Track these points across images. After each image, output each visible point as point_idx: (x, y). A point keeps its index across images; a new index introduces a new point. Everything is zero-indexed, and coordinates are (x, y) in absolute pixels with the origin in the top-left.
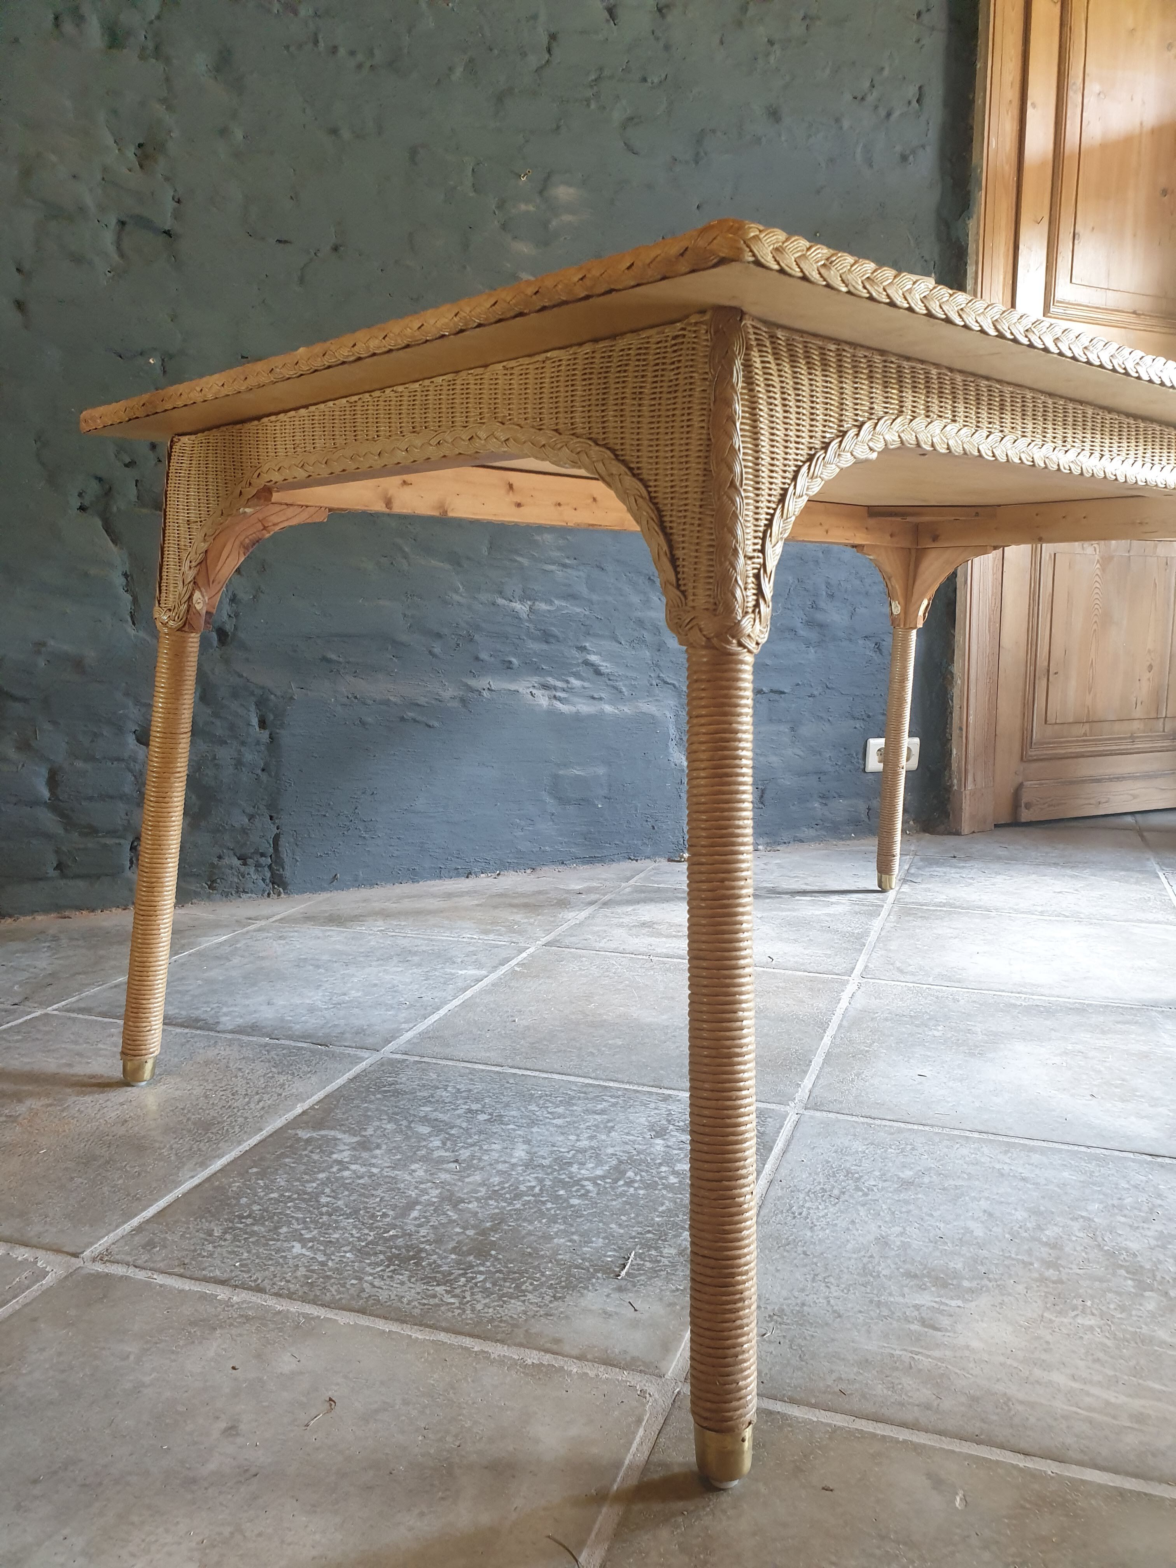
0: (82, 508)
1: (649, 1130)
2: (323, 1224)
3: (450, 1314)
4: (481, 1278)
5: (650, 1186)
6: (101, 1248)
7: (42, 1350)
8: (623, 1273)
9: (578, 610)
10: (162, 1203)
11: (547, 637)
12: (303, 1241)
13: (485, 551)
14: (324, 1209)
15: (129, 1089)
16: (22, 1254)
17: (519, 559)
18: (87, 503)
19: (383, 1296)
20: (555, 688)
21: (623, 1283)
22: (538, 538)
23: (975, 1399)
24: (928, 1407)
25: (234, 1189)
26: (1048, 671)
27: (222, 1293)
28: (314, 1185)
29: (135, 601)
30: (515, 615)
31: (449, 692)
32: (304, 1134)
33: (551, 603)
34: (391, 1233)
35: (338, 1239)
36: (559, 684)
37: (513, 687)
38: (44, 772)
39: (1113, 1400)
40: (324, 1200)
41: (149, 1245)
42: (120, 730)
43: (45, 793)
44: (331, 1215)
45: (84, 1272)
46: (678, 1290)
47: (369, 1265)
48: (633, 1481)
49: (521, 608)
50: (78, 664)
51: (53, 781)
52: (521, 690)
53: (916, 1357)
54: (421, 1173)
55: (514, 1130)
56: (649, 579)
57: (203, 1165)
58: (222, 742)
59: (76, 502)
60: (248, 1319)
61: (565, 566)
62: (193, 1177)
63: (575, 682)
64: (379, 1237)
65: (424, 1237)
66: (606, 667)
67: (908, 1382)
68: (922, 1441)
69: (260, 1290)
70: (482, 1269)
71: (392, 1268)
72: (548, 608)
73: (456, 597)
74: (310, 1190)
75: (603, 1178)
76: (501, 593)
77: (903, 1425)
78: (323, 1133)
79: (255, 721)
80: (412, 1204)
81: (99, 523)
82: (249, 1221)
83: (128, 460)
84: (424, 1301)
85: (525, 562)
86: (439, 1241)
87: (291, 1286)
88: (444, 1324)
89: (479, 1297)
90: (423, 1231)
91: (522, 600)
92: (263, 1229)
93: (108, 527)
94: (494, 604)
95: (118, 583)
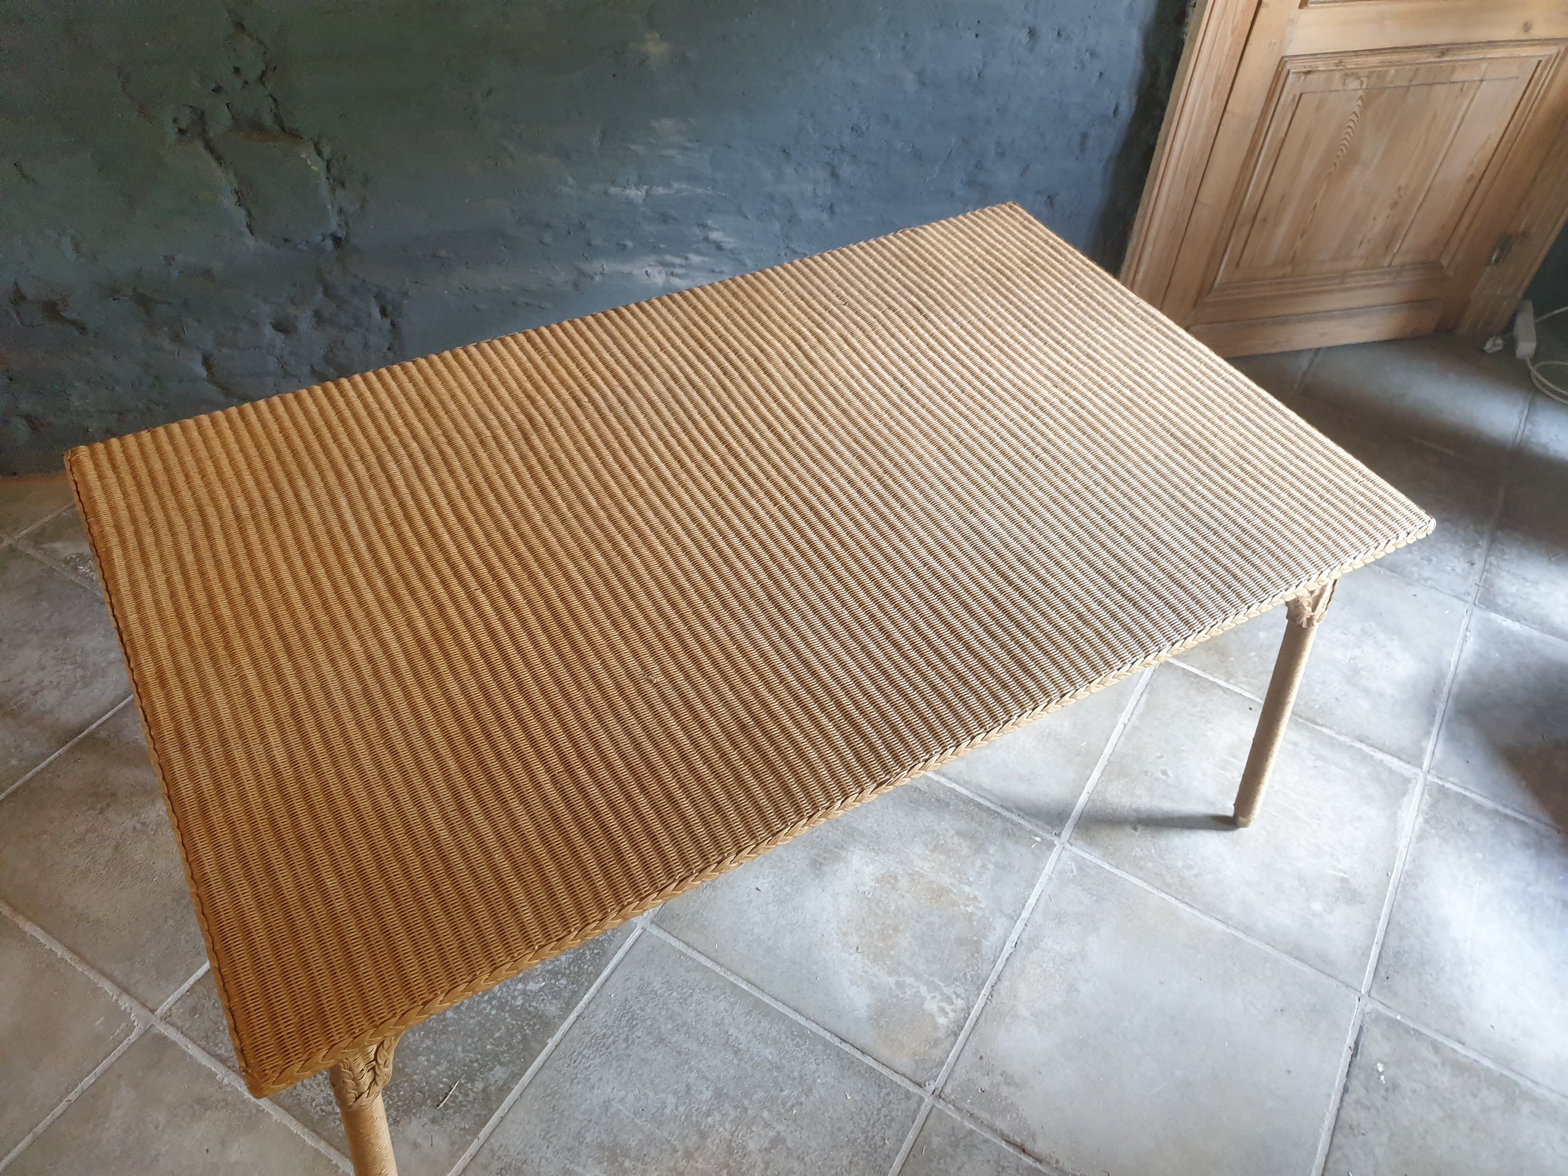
0: (181, 132)
5: (501, 1006)
6: (167, 1007)
7: (119, 1107)
8: (442, 1104)
9: (700, 191)
11: (665, 218)
13: (595, 141)
16: (125, 1003)
17: (633, 147)
18: (183, 126)
19: (304, 1096)
20: (673, 265)
21: (438, 1114)
22: (656, 124)
26: (1255, 218)
27: (220, 1071)
29: (249, 214)
30: (630, 202)
31: (561, 277)
33: (669, 186)
36: (678, 261)
37: (626, 268)
38: (199, 357)
41: (194, 1010)
42: (255, 324)
43: (204, 373)
45: (154, 1031)
46: (464, 1128)
49: (636, 194)
50: (208, 273)
51: (207, 362)
52: (635, 272)
56: (784, 151)
58: (349, 329)
59: (171, 129)
60: (227, 1103)
61: (685, 149)
63: (695, 259)
66: (729, 241)
72: (666, 191)
73: (566, 190)
76: (613, 183)
79: (376, 312)
81: (199, 145)
83: (213, 86)
85: (641, 149)
91: (637, 186)
93: (210, 147)
94: (606, 193)
95: (229, 201)
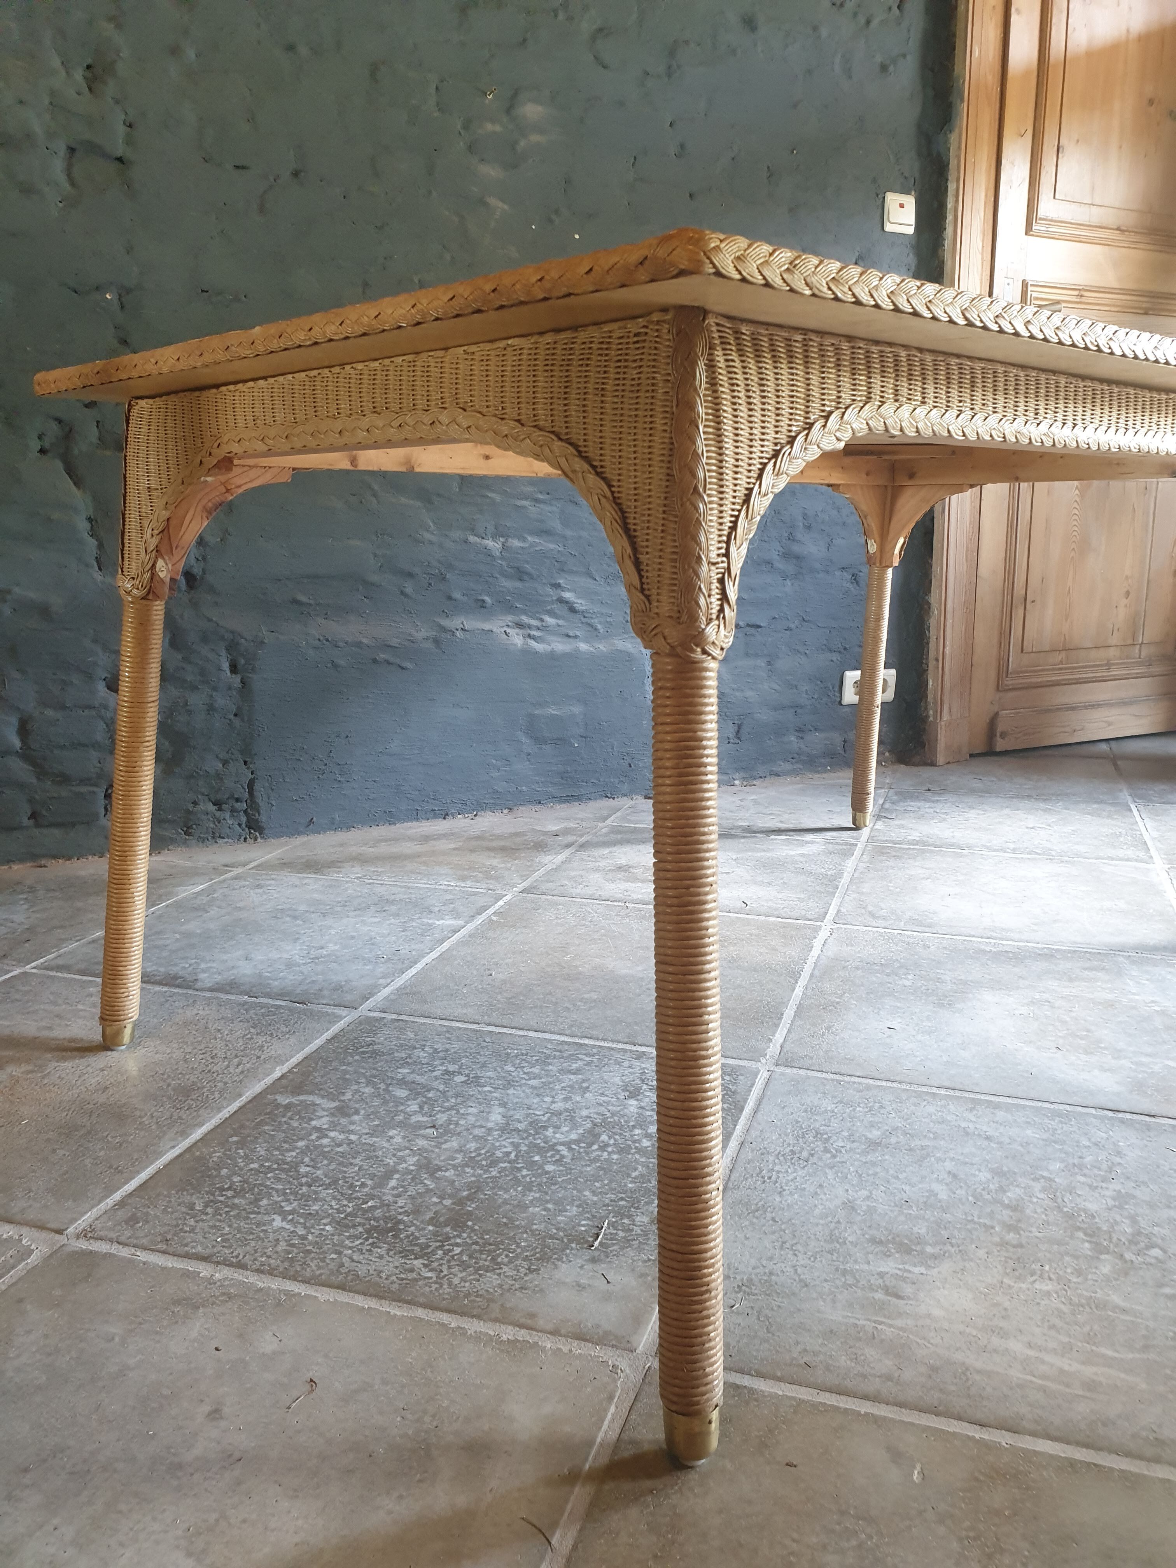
0: (42, 451)
1: (623, 1091)
2: (303, 1195)
3: (427, 1289)
4: (457, 1250)
5: (623, 1150)
6: (84, 1224)
7: (29, 1332)
8: (597, 1244)
9: (552, 546)
10: (143, 1176)
11: (520, 574)
12: (283, 1214)
13: (455, 487)
14: (304, 1180)
15: (109, 1053)
16: (7, 1231)
17: (490, 495)
18: (47, 445)
19: (362, 1270)
20: (530, 627)
21: (596, 1253)
23: (934, 1369)
24: (888, 1378)
25: (215, 1159)
26: (1025, 600)
27: (205, 1270)
28: (294, 1154)
29: (101, 546)
30: (488, 552)
31: (422, 633)
32: (283, 1100)
33: (524, 540)
34: (370, 1204)
35: (317, 1211)
36: (534, 622)
37: (487, 626)
38: (14, 720)
39: (1066, 1368)
40: (303, 1169)
41: (132, 1220)
42: (89, 676)
43: (17, 743)
44: (310, 1186)
45: (69, 1249)
46: (649, 1260)
47: (348, 1238)
48: (604, 1460)
49: (494, 545)
50: (44, 611)
51: (23, 730)
52: (495, 629)
53: (879, 1327)
54: (398, 1140)
55: (490, 1092)
57: (184, 1134)
58: (194, 688)
59: (35, 445)
60: (230, 1297)
61: (537, 500)
62: (173, 1147)
63: (550, 620)
64: (358, 1208)
65: (402, 1207)
66: (581, 604)
67: (871, 1353)
68: (883, 1414)
69: (241, 1266)
70: (458, 1241)
71: (371, 1241)
72: (521, 545)
73: (427, 536)
74: (289, 1159)
75: (577, 1142)
76: (473, 530)
77: (865, 1397)
78: (301, 1098)
79: (226, 666)
80: (389, 1174)
81: (59, 465)
82: (230, 1193)
83: (87, 400)
84: (402, 1276)
85: (497, 498)
86: (416, 1212)
87: (272, 1261)
88: (422, 1300)
89: (455, 1270)
90: (401, 1202)
91: (494, 537)
92: (243, 1202)
93: (70, 471)
94: (466, 541)
95: (83, 526)
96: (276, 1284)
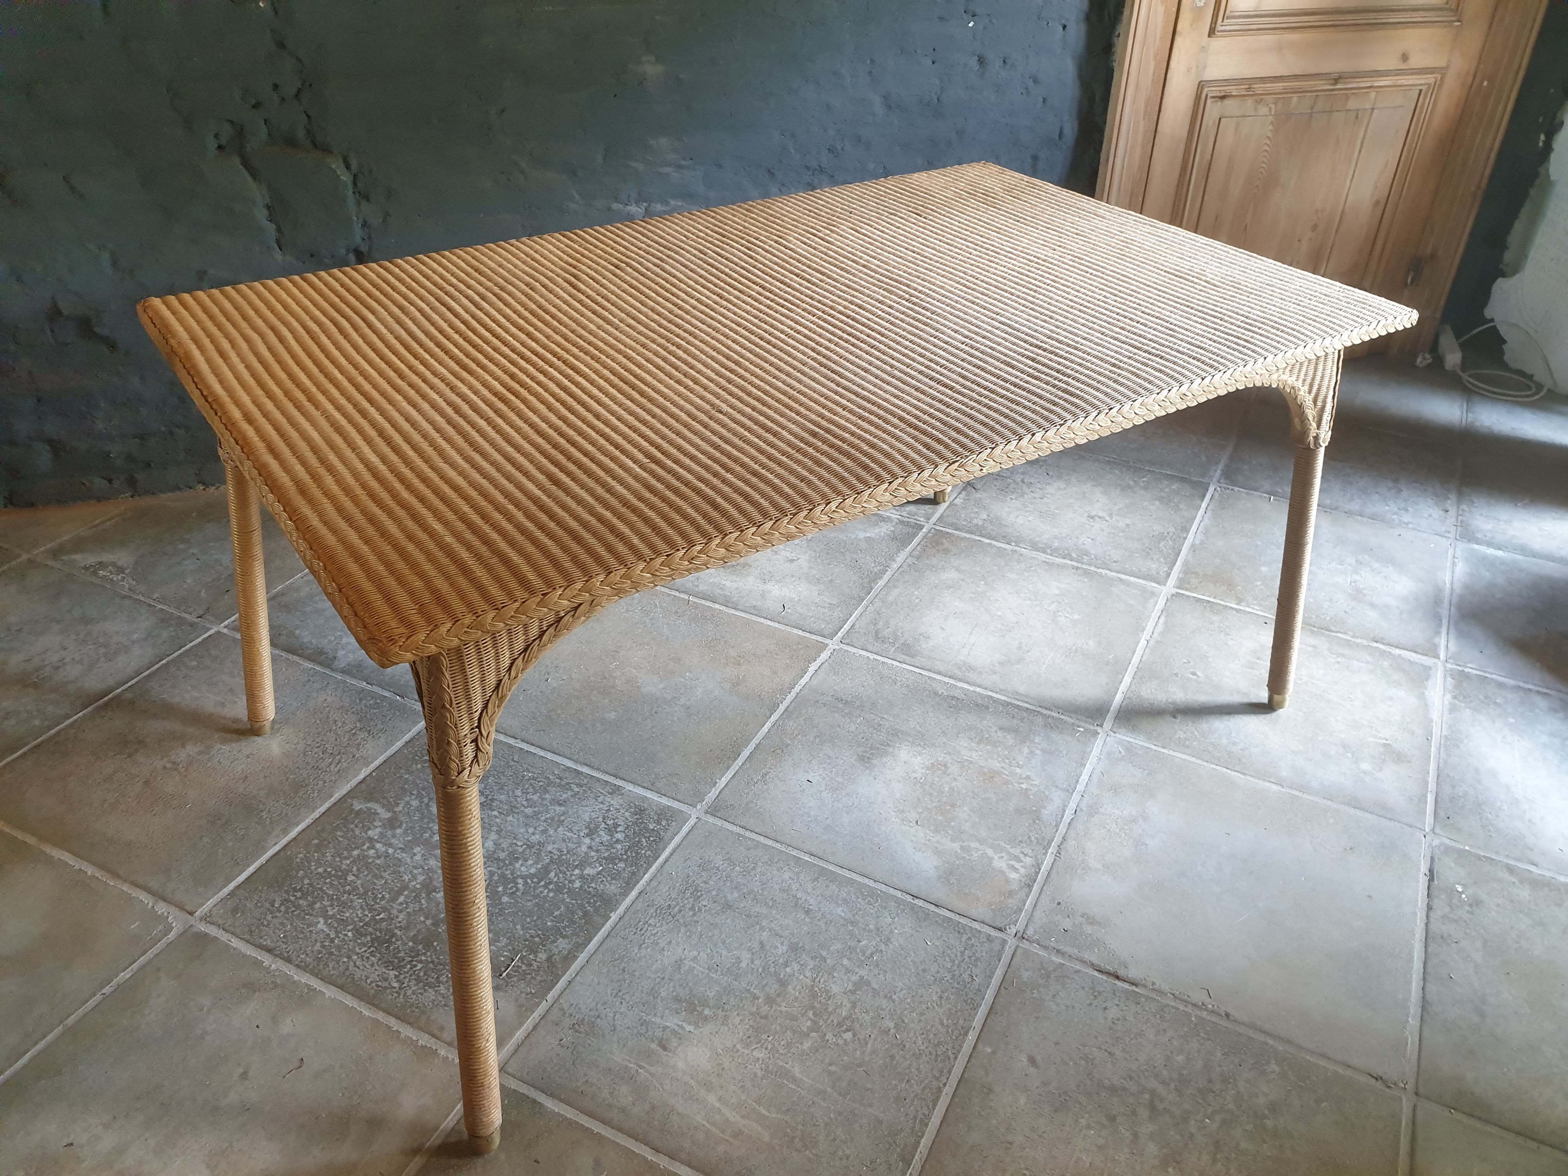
0: (220, 147)
1: (586, 828)
2: (343, 902)
3: (390, 997)
4: (420, 966)
5: (559, 889)
6: (207, 909)
7: (159, 996)
8: (505, 974)
10: (251, 869)
12: (326, 917)
13: (600, 159)
14: (348, 888)
15: (256, 738)
16: (162, 908)
17: (633, 164)
18: (223, 142)
19: (358, 974)
21: (502, 982)
22: (653, 142)
23: (653, 1108)
24: (623, 1110)
25: (298, 860)
27: (266, 959)
28: (348, 862)
29: (279, 230)
32: (357, 806)
33: (667, 203)
34: (381, 916)
35: (347, 918)
39: (731, 1119)
40: (350, 878)
41: (235, 911)
44: (350, 894)
45: (195, 930)
46: (531, 992)
47: (359, 944)
48: (439, 1142)
49: (636, 210)
53: (640, 1070)
54: (418, 857)
55: (496, 817)
56: (769, 171)
57: (285, 832)
59: (212, 144)
60: (276, 985)
61: (680, 167)
62: (276, 844)
64: (373, 918)
65: (400, 922)
67: (624, 1089)
68: (607, 1135)
69: (288, 960)
70: (423, 958)
71: (372, 949)
73: (573, 206)
74: (344, 867)
75: (532, 876)
76: (616, 199)
77: (604, 1122)
78: (369, 805)
80: (405, 887)
81: (236, 160)
82: (299, 894)
83: (253, 102)
84: (380, 983)
85: (640, 167)
86: (407, 928)
87: (308, 959)
88: (383, 1005)
89: (413, 983)
90: (401, 917)
91: (637, 203)
92: (305, 903)
93: (246, 163)
94: (609, 209)
95: (261, 214)
96: (305, 978)
